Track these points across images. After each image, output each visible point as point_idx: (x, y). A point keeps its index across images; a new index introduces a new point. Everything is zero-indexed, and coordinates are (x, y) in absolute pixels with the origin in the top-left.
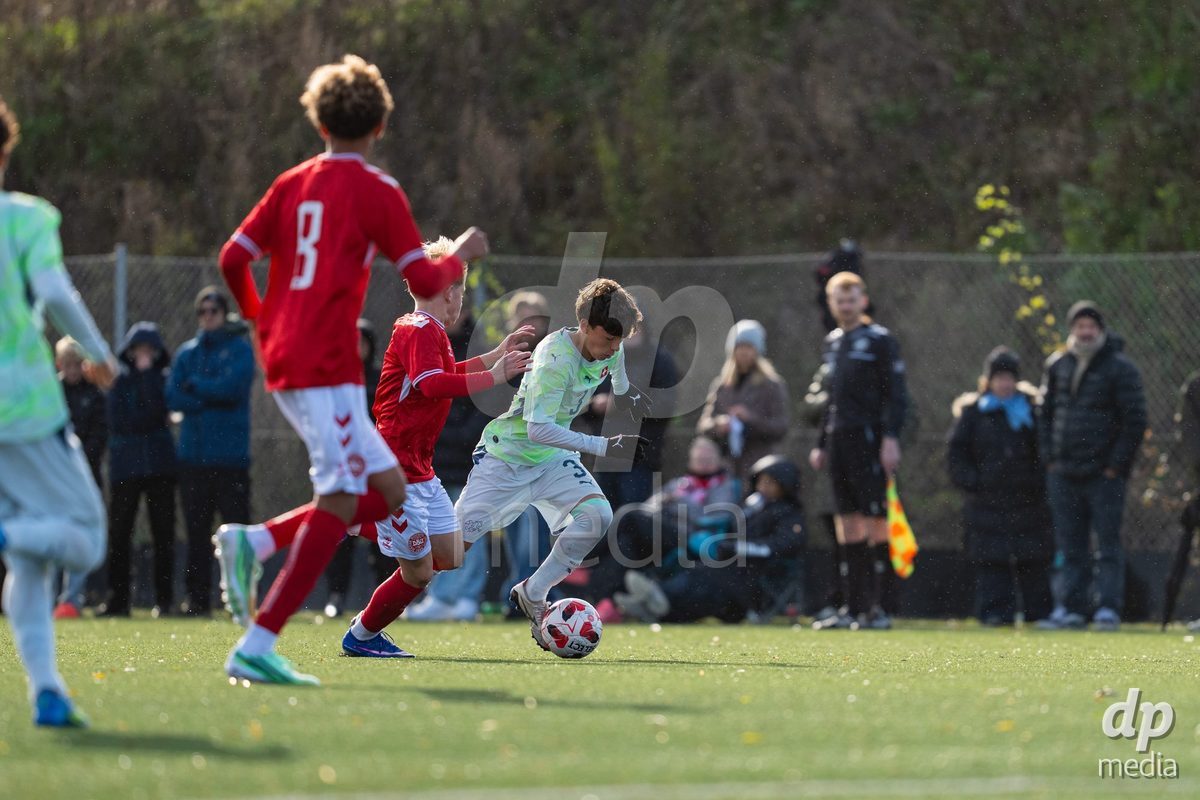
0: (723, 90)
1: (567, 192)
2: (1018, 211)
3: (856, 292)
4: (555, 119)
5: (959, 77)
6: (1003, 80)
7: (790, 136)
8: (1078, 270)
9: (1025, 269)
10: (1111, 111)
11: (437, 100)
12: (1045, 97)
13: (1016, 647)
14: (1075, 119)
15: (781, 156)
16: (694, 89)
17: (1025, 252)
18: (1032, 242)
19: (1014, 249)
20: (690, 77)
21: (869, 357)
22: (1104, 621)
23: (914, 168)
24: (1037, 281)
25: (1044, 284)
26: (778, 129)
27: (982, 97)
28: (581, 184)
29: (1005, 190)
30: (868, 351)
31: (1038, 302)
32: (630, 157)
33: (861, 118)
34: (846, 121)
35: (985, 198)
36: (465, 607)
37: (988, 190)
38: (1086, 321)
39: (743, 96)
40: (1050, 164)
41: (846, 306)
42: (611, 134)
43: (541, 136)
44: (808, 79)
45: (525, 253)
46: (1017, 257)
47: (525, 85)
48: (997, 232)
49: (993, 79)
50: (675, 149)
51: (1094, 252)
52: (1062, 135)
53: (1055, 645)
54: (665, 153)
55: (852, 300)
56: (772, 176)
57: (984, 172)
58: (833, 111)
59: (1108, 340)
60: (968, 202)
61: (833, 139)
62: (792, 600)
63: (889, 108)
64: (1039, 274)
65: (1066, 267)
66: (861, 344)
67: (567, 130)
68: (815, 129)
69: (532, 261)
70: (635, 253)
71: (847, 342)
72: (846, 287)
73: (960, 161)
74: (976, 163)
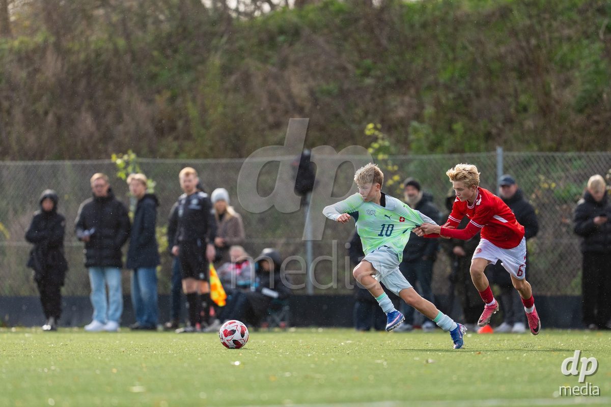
0: (246, 78)
1: (173, 128)
2: (386, 136)
3: (191, 177)
4: (167, 94)
5: (358, 72)
6: (379, 73)
7: (278, 100)
8: (416, 163)
9: (390, 162)
10: (429, 88)
11: (111, 86)
12: (398, 81)
13: (389, 341)
14: (412, 91)
15: (274, 110)
16: (233, 78)
17: (391, 154)
18: (393, 149)
19: (384, 153)
20: (231, 73)
21: (198, 208)
22: (428, 328)
23: (337, 115)
24: (396, 168)
25: (399, 170)
26: (273, 97)
27: (369, 81)
28: (180, 124)
29: (379, 126)
30: (198, 204)
31: (396, 178)
32: (204, 111)
33: (312, 92)
34: (305, 94)
35: (370, 129)
36: (111, 325)
37: (371, 126)
38: (410, 188)
39: (256, 81)
40: (401, 113)
41: (187, 183)
42: (194, 100)
43: (161, 101)
44: (287, 74)
45: (155, 157)
46: (386, 157)
47: (153, 77)
48: (376, 145)
49: (373, 73)
50: (225, 107)
51: (424, 153)
52: (407, 99)
53: (406, 339)
54: (220, 109)
55: (190, 181)
56: (271, 119)
57: (370, 117)
58: (299, 89)
59: (424, 196)
60: (362, 131)
61: (298, 101)
62: (283, 320)
63: (325, 87)
64: (397, 165)
65: (409, 161)
66: (195, 202)
67: (173, 99)
68: (290, 96)
69: (158, 161)
70: (206, 156)
71: (188, 201)
72: (187, 174)
73: (359, 112)
74: (366, 113)
